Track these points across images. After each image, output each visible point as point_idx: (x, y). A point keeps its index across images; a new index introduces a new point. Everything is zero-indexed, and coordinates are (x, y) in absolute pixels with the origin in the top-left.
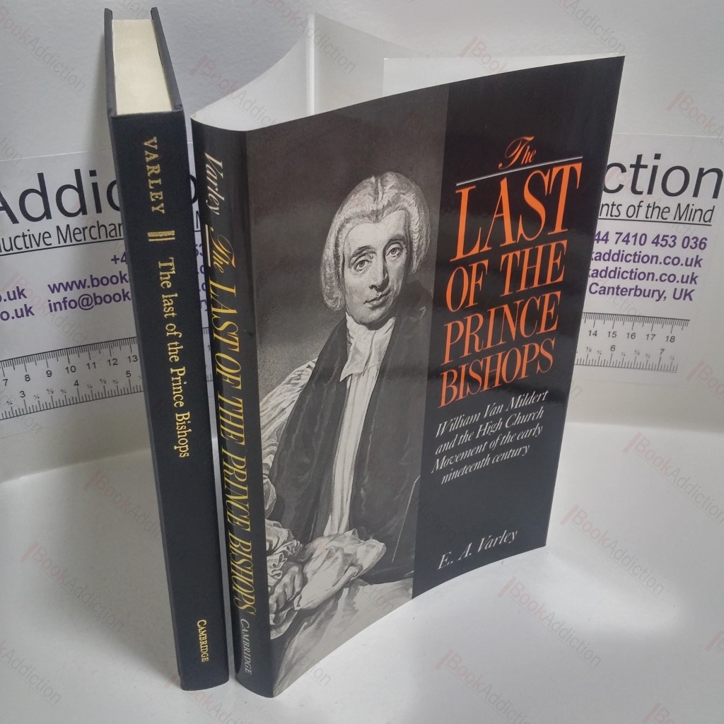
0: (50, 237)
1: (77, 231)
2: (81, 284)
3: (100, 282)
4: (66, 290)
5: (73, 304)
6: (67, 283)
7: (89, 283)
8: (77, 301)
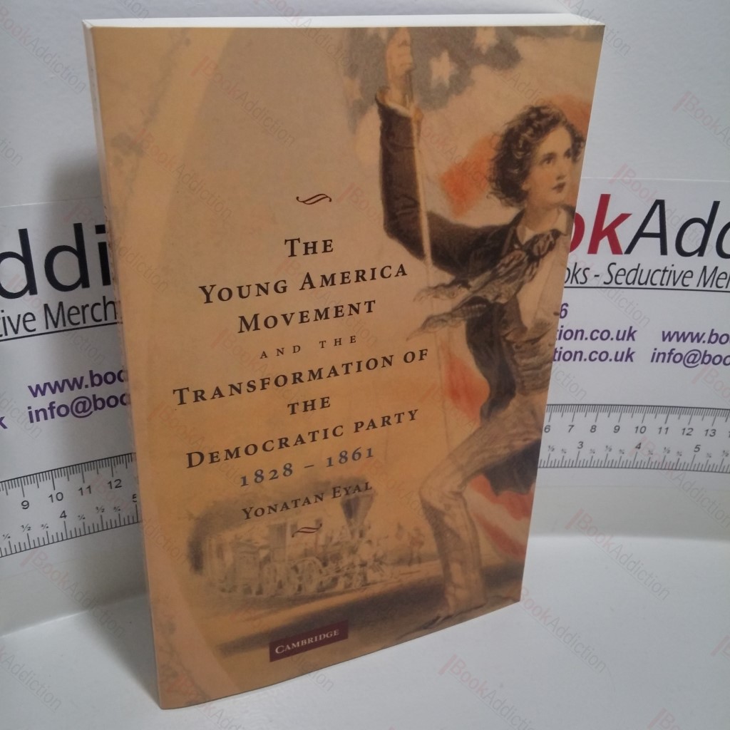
0: (34, 319)
1: (73, 311)
2: (76, 383)
3: (103, 379)
4: (53, 391)
5: (63, 411)
6: (56, 383)
7: (87, 381)
8: (69, 407)
